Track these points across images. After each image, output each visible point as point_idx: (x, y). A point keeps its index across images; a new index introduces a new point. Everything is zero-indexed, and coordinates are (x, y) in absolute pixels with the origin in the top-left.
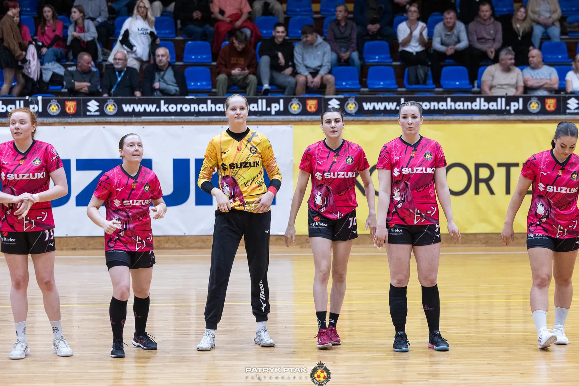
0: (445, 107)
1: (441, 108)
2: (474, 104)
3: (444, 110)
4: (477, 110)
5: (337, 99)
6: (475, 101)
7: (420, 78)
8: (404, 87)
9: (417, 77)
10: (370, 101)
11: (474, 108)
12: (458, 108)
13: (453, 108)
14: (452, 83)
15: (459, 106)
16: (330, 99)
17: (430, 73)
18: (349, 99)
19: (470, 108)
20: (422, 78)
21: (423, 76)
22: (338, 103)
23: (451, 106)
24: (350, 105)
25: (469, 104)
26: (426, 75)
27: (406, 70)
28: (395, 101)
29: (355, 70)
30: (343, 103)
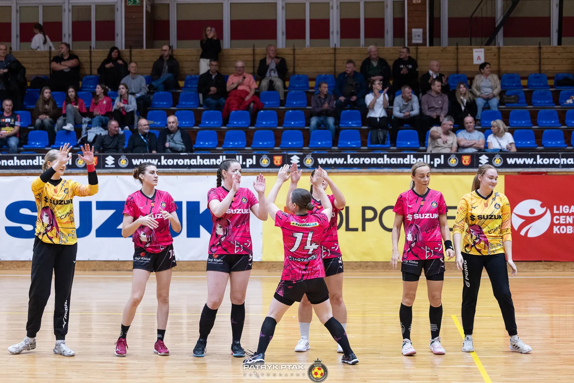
0: (382, 162)
1: (379, 163)
2: (405, 159)
3: (381, 164)
4: (407, 164)
5: (298, 155)
6: (406, 157)
7: (379, 139)
8: (366, 146)
9: (377, 138)
10: (323, 156)
11: (406, 163)
12: (393, 163)
13: (389, 163)
14: (404, 143)
15: (394, 161)
16: (292, 156)
17: (388, 135)
18: (307, 156)
19: (402, 163)
20: (381, 139)
21: (382, 138)
22: (299, 158)
23: (387, 161)
24: (308, 160)
25: (401, 159)
26: (385, 136)
27: (370, 132)
28: (343, 157)
29: (329, 134)
30: (302, 159)
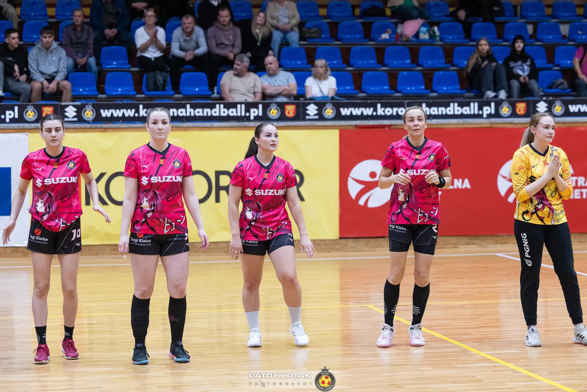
0: (184, 114)
1: (181, 115)
2: (214, 110)
3: (183, 116)
4: (216, 117)
5: (74, 106)
6: (215, 107)
7: (159, 84)
8: (143, 93)
9: (156, 83)
10: (108, 107)
11: (214, 114)
12: (197, 115)
13: (192, 115)
14: (192, 89)
15: (199, 112)
16: (67, 106)
17: (169, 79)
18: (86, 106)
19: (209, 114)
20: (161, 84)
21: (162, 82)
22: (75, 110)
23: (190, 113)
24: (87, 112)
25: (209, 110)
26: (165, 81)
27: (145, 76)
28: (133, 108)
30: (80, 110)
